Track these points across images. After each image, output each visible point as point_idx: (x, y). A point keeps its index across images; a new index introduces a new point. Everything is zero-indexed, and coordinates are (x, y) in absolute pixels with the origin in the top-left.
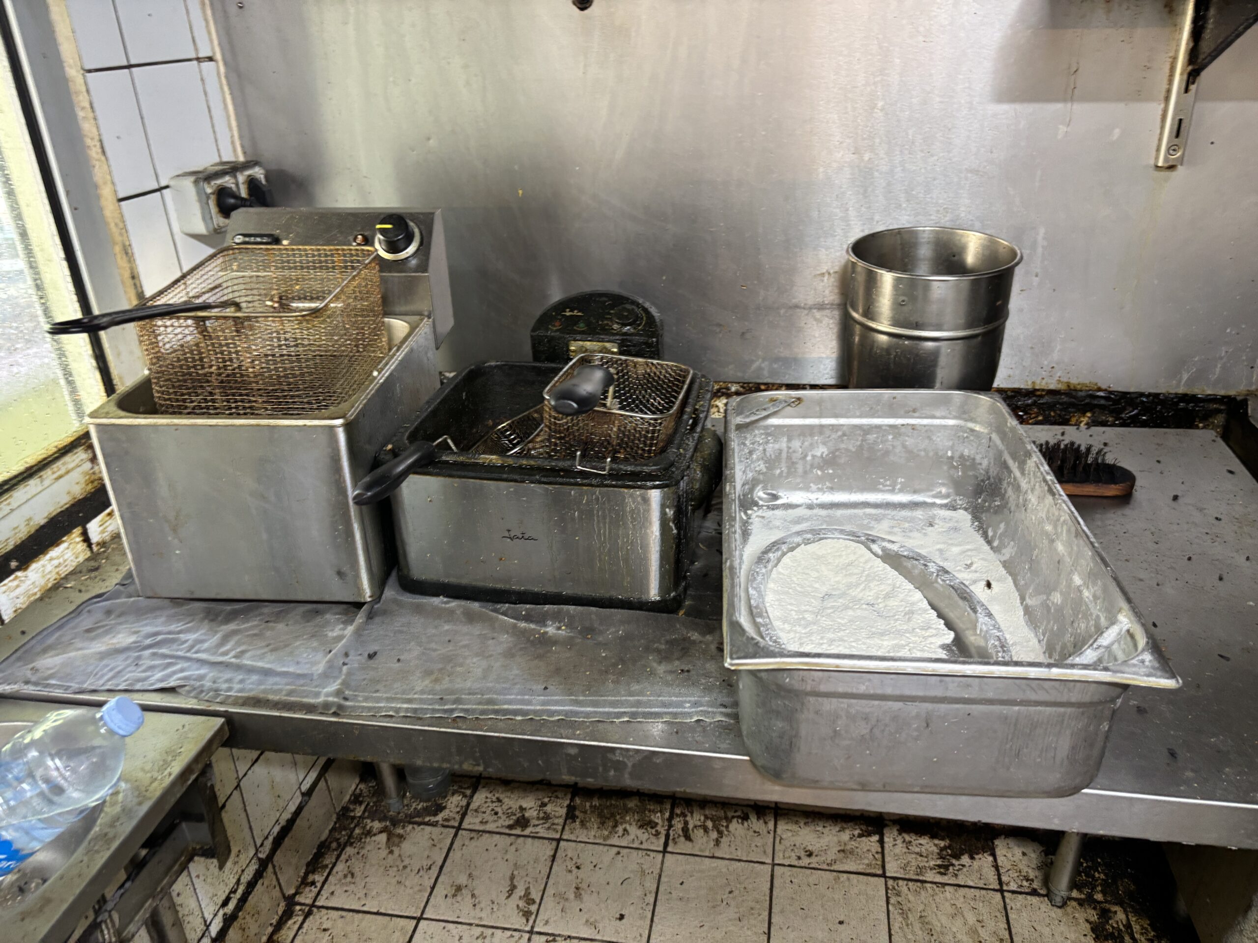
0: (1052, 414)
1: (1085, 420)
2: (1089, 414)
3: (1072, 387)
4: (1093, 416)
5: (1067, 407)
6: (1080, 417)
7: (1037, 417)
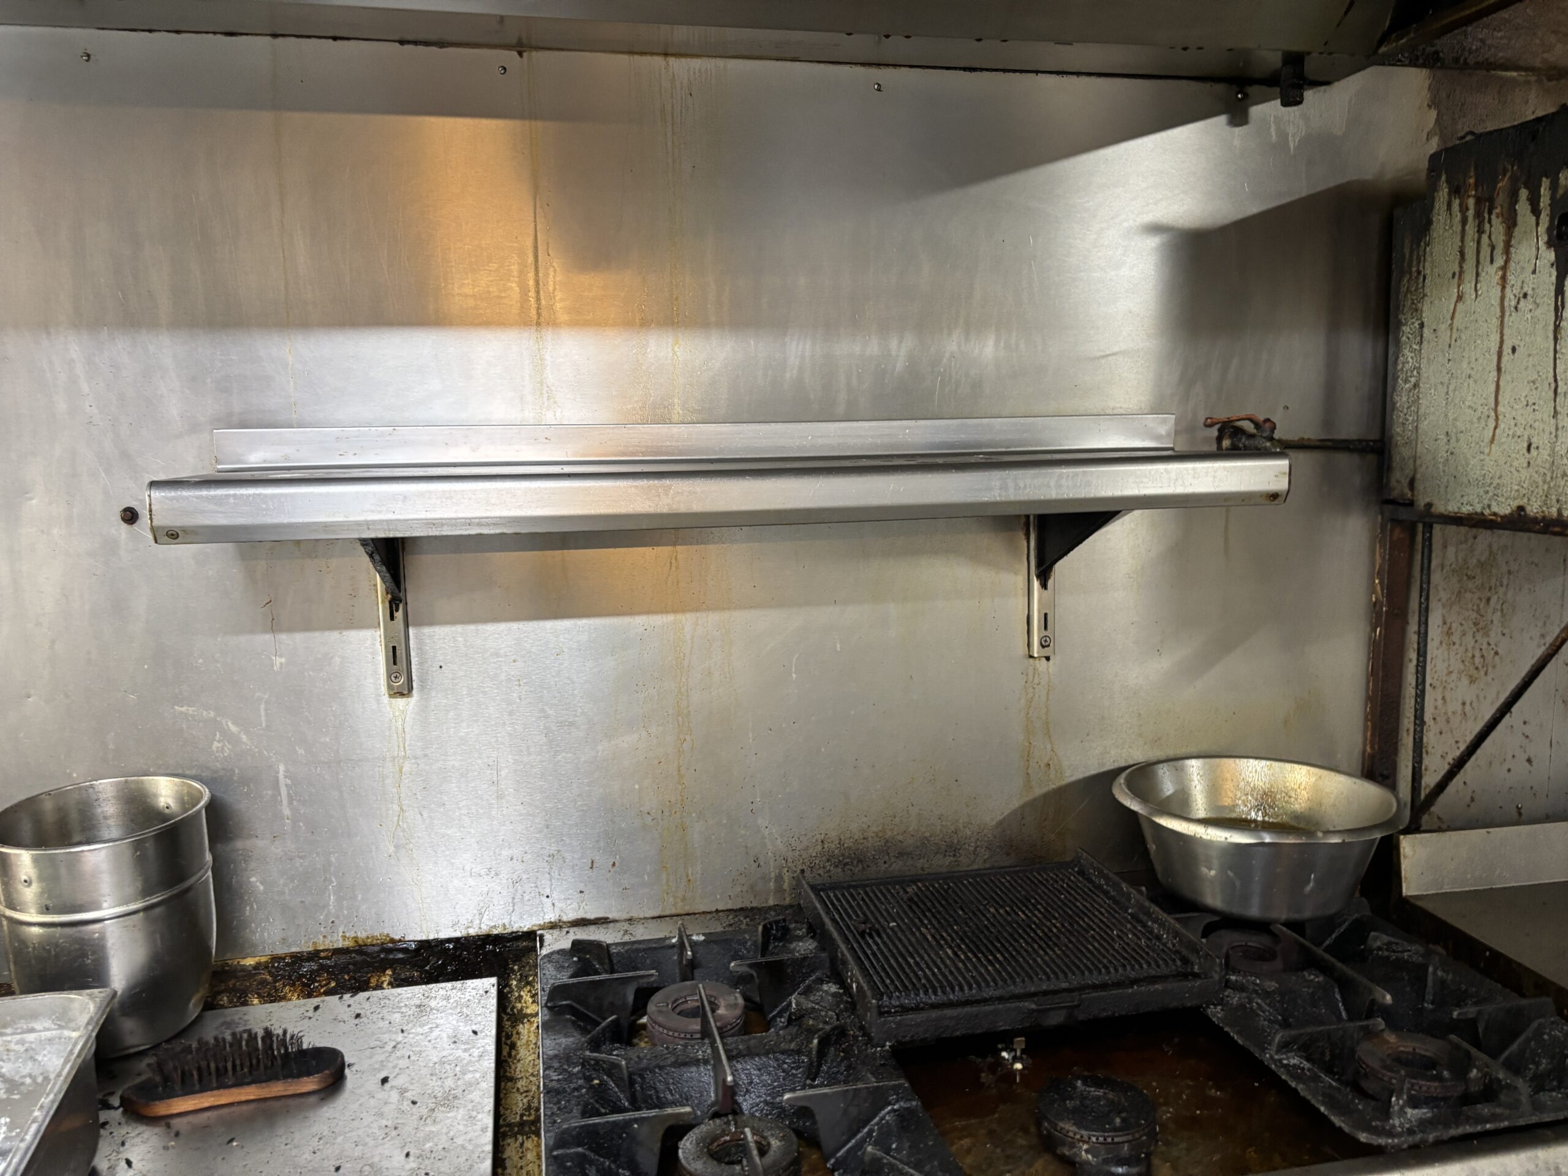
0: (346, 977)
1: (386, 979)
2: (389, 972)
3: (361, 942)
4: (394, 973)
5: (359, 966)
6: (380, 977)
7: (329, 983)
